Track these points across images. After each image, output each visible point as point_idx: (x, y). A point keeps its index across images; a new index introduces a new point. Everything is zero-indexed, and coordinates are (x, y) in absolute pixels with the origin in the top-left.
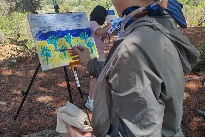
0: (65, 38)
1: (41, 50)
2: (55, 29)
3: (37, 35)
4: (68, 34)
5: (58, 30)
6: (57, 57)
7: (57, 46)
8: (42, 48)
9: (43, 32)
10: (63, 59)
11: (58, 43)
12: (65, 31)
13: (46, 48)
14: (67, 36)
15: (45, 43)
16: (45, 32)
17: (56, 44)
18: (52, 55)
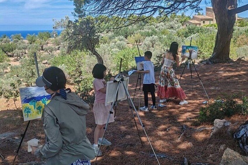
0: (42, 101)
1: (25, 109)
2: (35, 96)
3: (23, 100)
4: (45, 98)
5: (38, 96)
6: (35, 113)
7: (36, 106)
8: (25, 108)
9: (27, 98)
10: (38, 114)
11: (36, 104)
12: (42, 96)
13: (28, 108)
14: (44, 100)
15: (28, 105)
16: (29, 98)
17: (35, 105)
18: (32, 111)
